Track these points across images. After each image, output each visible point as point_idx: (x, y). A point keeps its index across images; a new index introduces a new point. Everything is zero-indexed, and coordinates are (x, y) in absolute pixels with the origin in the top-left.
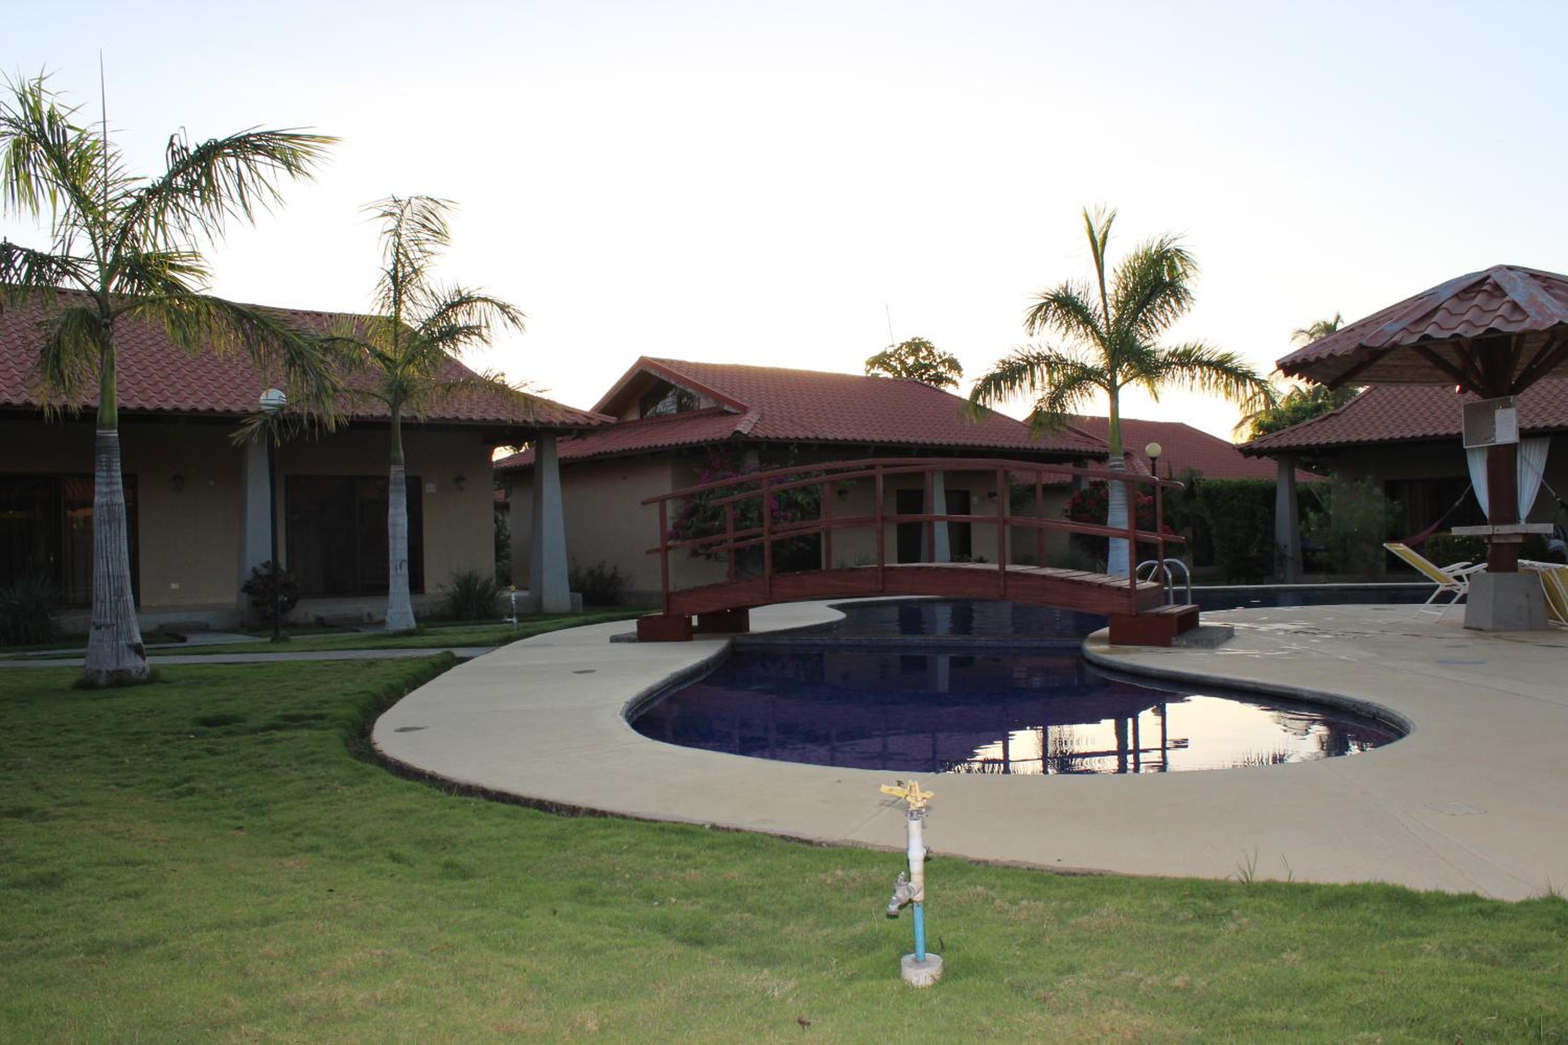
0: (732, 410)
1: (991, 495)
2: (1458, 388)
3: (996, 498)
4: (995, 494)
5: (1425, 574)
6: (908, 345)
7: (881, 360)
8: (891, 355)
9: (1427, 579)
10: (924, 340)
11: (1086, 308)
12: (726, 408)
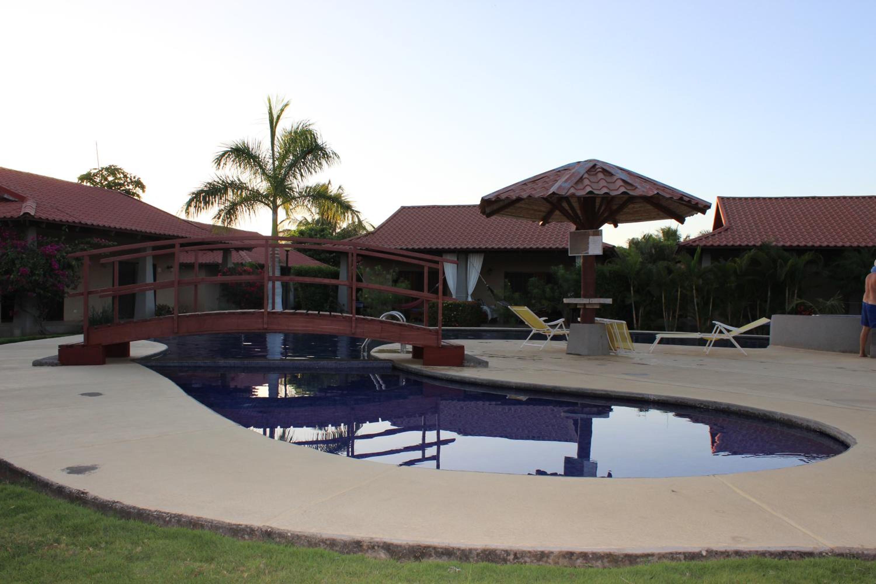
0: (11, 198)
1: (168, 268)
2: (541, 223)
3: (172, 269)
4: (171, 267)
5: (526, 323)
6: (107, 169)
7: (88, 177)
8: (95, 175)
9: (527, 326)
10: (118, 167)
11: (259, 158)
12: (6, 196)
